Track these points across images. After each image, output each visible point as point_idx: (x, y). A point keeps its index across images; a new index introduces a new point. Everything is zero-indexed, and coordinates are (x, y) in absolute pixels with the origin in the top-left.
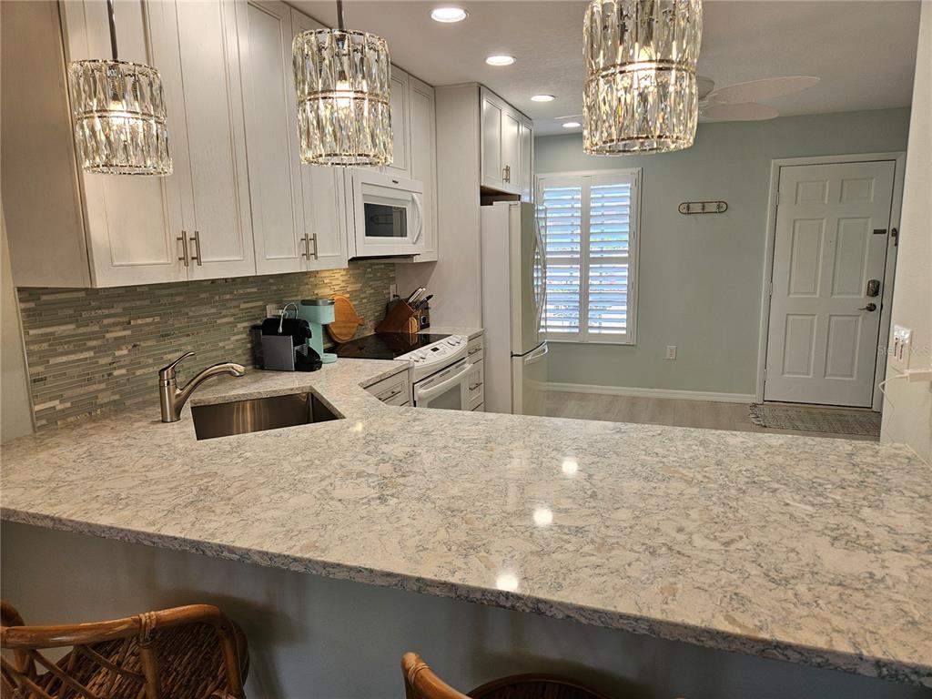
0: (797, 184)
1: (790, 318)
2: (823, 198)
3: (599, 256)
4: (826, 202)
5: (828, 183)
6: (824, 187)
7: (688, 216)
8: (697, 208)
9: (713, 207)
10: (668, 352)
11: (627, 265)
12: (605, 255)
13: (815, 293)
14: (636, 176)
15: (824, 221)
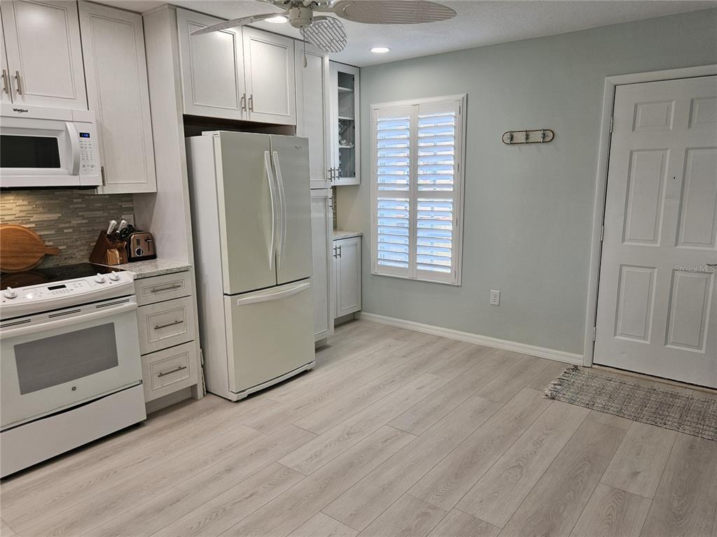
0: (636, 106)
1: (625, 269)
2: (667, 122)
3: (432, 189)
4: (671, 128)
5: (674, 103)
6: (669, 109)
7: (512, 146)
8: (520, 137)
9: (537, 137)
10: (492, 298)
11: (451, 200)
12: (438, 189)
13: (654, 241)
14: (461, 102)
15: (669, 151)
